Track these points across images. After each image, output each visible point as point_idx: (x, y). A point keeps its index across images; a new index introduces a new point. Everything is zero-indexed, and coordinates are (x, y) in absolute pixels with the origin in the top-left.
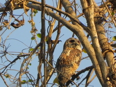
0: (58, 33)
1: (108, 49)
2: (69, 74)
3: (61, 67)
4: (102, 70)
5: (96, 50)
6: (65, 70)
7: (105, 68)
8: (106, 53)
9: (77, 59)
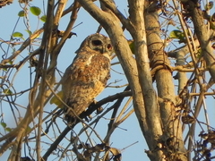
0: (73, 19)
1: (163, 64)
2: (86, 100)
3: (72, 85)
4: (148, 106)
5: (140, 67)
6: (79, 92)
7: (154, 103)
8: (157, 71)
9: (104, 74)
